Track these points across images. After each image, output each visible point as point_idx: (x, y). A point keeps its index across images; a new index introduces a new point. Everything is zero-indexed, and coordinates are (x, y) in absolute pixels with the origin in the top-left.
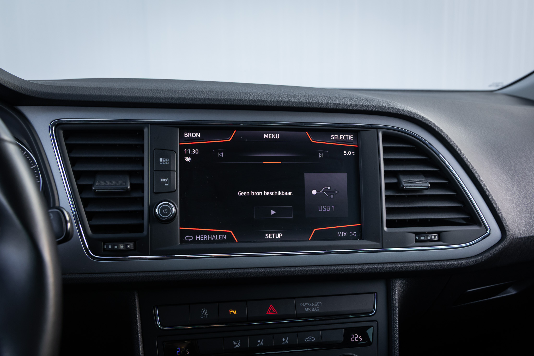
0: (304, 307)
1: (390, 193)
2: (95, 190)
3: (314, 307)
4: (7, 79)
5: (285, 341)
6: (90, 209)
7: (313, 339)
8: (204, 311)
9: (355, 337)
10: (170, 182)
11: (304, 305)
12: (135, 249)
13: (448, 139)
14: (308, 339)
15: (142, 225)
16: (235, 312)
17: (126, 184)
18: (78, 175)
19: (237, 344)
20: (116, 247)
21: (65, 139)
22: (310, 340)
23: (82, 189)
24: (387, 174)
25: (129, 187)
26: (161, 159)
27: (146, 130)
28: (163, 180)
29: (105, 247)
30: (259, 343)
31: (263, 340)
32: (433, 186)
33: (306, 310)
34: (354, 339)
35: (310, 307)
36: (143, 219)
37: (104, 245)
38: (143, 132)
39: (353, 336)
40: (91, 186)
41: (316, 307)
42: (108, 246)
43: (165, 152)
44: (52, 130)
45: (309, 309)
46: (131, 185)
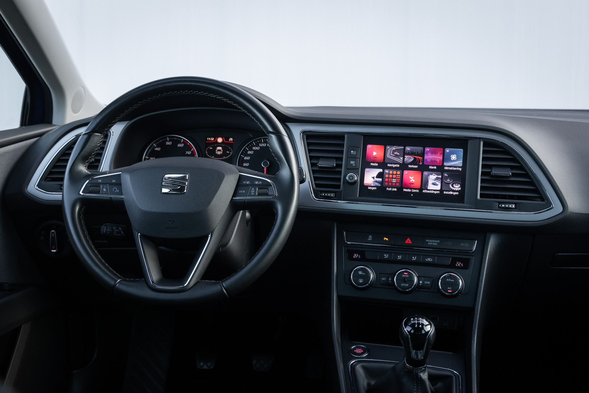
0: (428, 242)
1: (484, 178)
2: (318, 165)
3: (434, 243)
4: (283, 110)
5: (414, 258)
6: (315, 175)
7: (431, 260)
8: (370, 237)
9: (458, 264)
10: (356, 164)
11: (428, 241)
12: (335, 197)
13: (527, 146)
14: (428, 260)
15: (340, 185)
16: (387, 239)
17: (333, 163)
18: (311, 158)
19: (386, 256)
20: (326, 195)
21: (307, 140)
22: (429, 260)
23: (313, 165)
24: (483, 166)
25: (335, 165)
26: (352, 152)
27: (346, 136)
28: (352, 162)
29: (321, 194)
30: (398, 257)
31: (401, 256)
32: (514, 175)
33: (429, 243)
34: (458, 265)
35: (432, 242)
36: (340, 182)
37: (321, 193)
38: (344, 137)
39: (457, 263)
40: (317, 163)
41: (436, 243)
42: (322, 194)
43: (355, 148)
44: (301, 135)
45: (431, 244)
46: (336, 164)
